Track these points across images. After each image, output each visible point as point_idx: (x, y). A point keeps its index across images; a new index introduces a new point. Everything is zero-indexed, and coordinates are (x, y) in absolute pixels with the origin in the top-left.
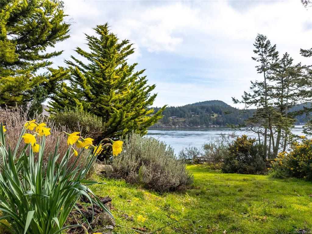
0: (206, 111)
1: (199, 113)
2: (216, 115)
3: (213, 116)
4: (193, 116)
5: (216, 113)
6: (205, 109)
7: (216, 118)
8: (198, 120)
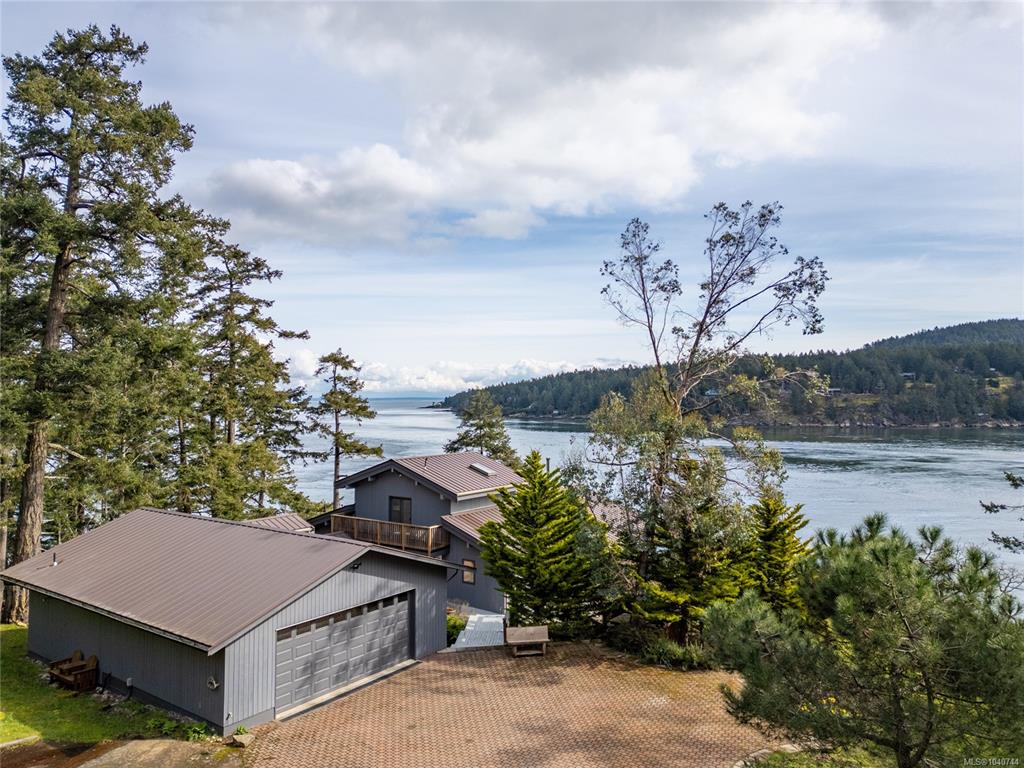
0: (964, 365)
1: (936, 376)
2: (1005, 383)
3: (996, 385)
4: (912, 388)
5: (1007, 373)
6: (962, 359)
7: (1006, 392)
8: (932, 402)
